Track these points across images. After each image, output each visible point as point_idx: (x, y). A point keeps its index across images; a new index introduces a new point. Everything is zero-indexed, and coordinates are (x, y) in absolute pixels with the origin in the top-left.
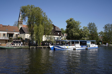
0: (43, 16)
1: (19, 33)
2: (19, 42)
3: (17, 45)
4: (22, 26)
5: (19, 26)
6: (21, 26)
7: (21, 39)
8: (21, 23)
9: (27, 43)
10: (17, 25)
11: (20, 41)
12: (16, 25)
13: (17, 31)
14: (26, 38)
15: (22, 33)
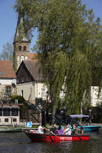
0: (87, 21)
1: (15, 81)
2: (13, 110)
3: (7, 120)
4: (26, 58)
5: (18, 58)
6: (23, 57)
7: (19, 102)
8: (22, 49)
9: (36, 116)
10: (10, 54)
11: (14, 106)
12: (6, 54)
13: (9, 76)
14: (39, 96)
15: (26, 82)
